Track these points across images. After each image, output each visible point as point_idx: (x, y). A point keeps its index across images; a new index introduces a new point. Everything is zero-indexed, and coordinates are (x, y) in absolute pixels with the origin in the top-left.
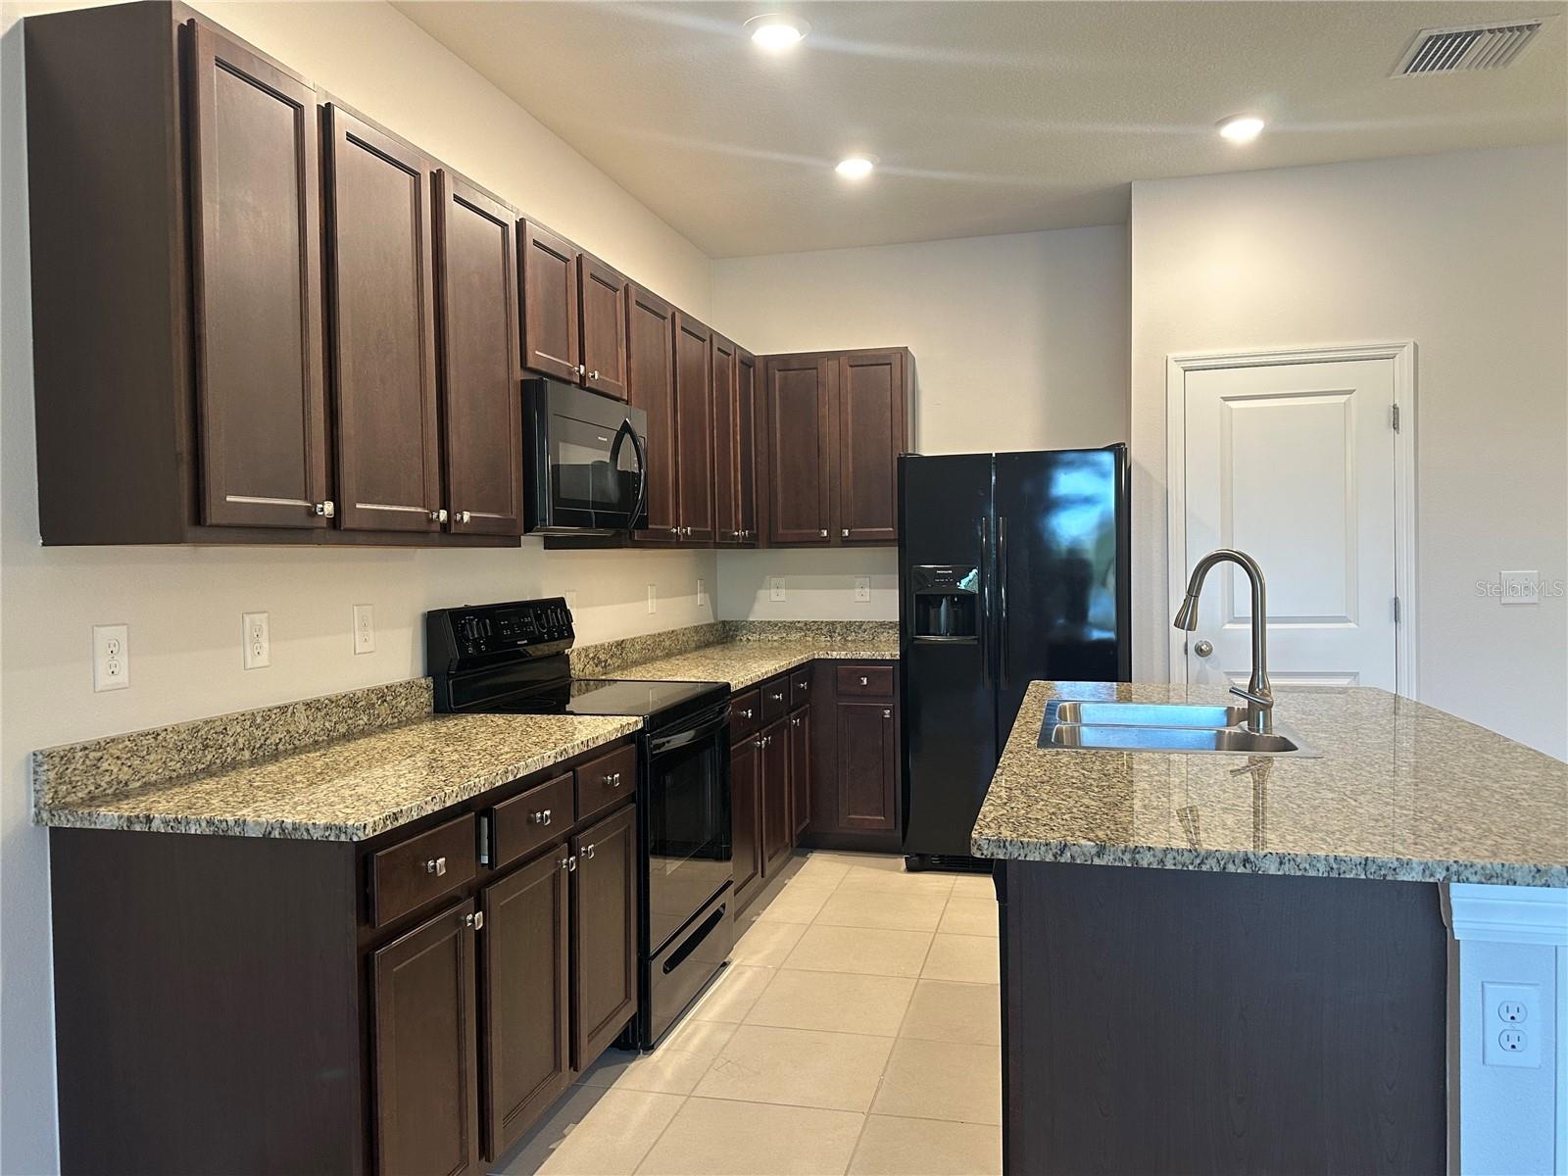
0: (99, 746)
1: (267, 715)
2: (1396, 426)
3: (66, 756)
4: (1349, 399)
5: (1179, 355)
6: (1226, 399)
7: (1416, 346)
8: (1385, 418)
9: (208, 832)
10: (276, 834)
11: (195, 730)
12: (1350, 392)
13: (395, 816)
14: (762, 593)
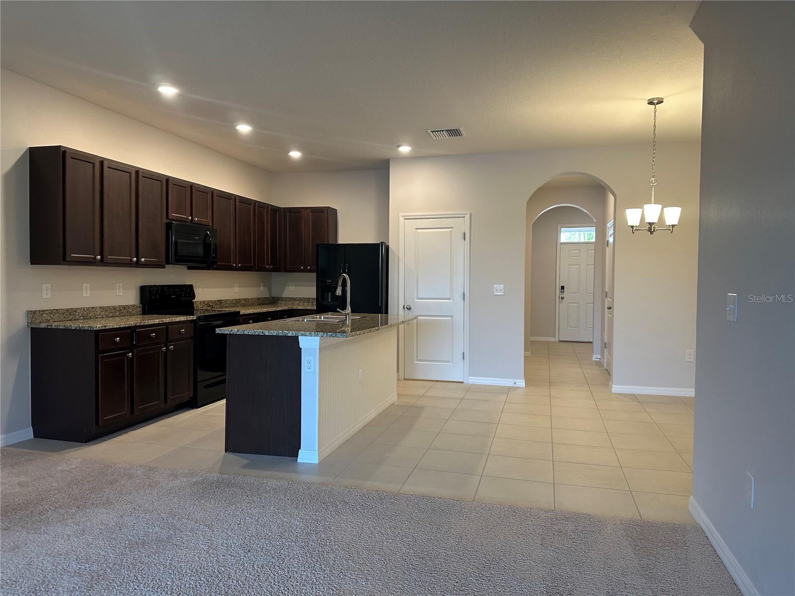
0: (42, 311)
1: (88, 309)
2: (465, 239)
3: (35, 312)
4: (451, 231)
5: (403, 214)
6: (417, 229)
7: (471, 214)
8: (462, 236)
9: (64, 328)
10: (78, 328)
11: (68, 310)
12: (452, 228)
13: (105, 326)
14: (286, 288)
